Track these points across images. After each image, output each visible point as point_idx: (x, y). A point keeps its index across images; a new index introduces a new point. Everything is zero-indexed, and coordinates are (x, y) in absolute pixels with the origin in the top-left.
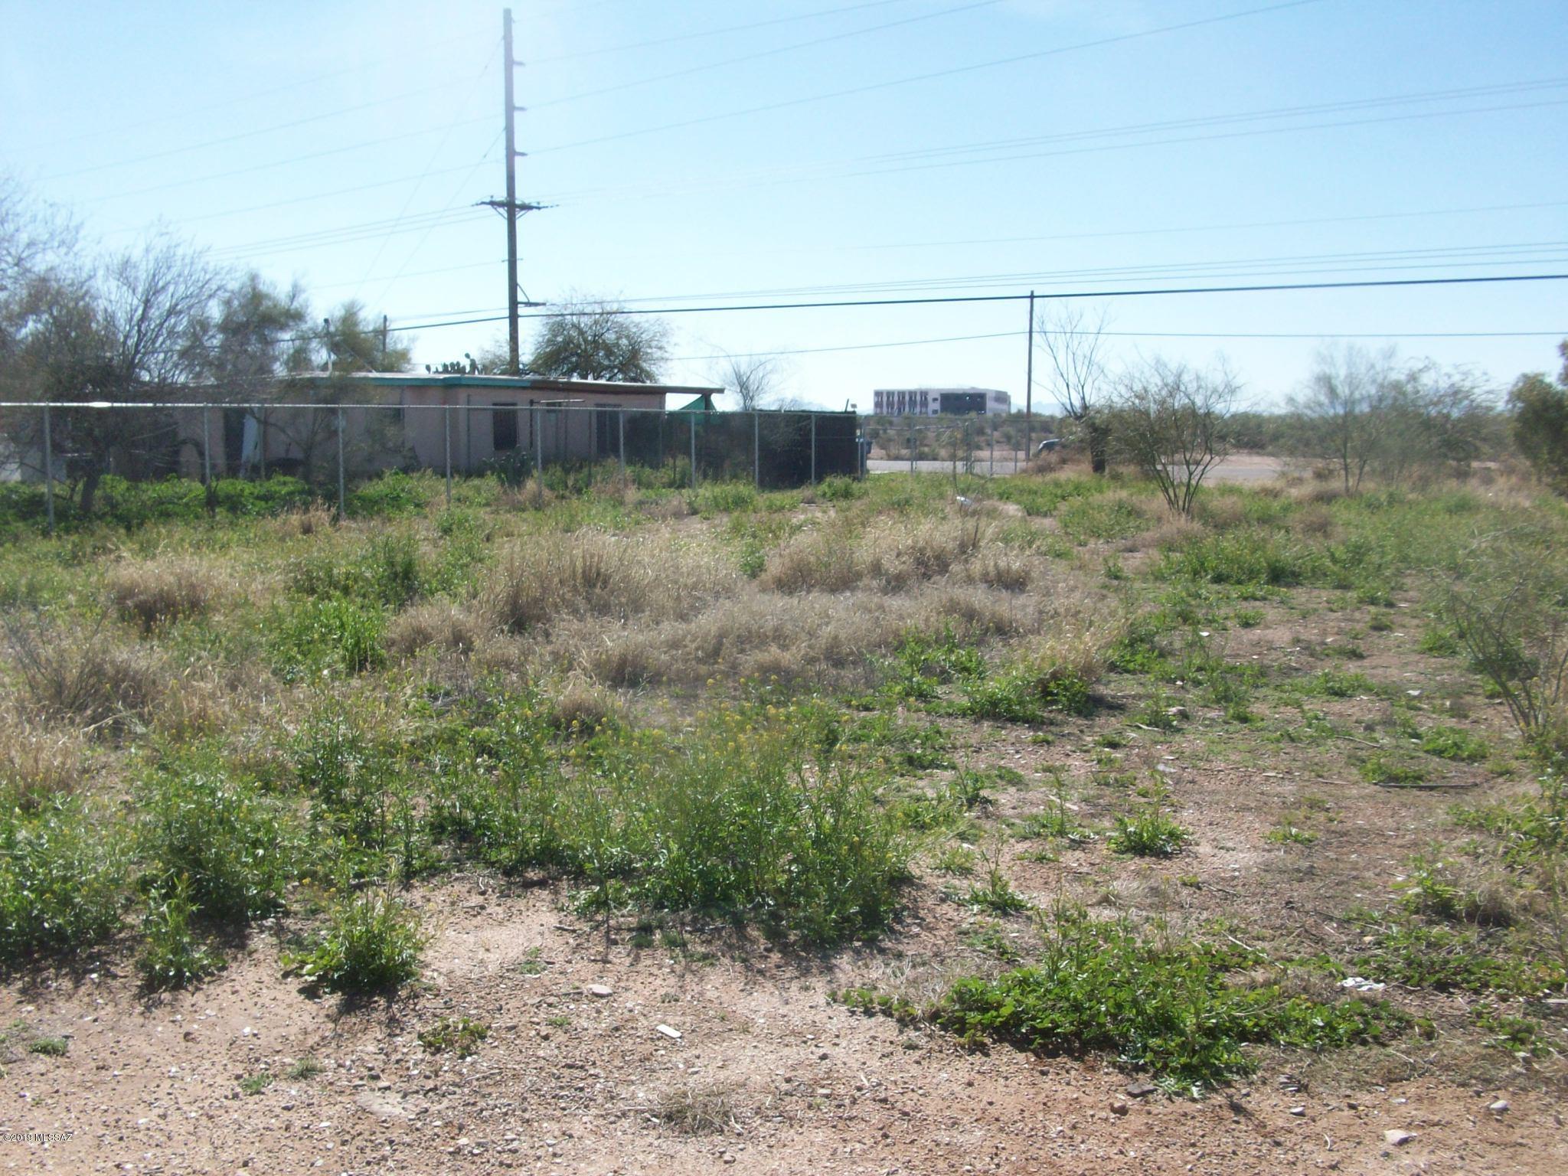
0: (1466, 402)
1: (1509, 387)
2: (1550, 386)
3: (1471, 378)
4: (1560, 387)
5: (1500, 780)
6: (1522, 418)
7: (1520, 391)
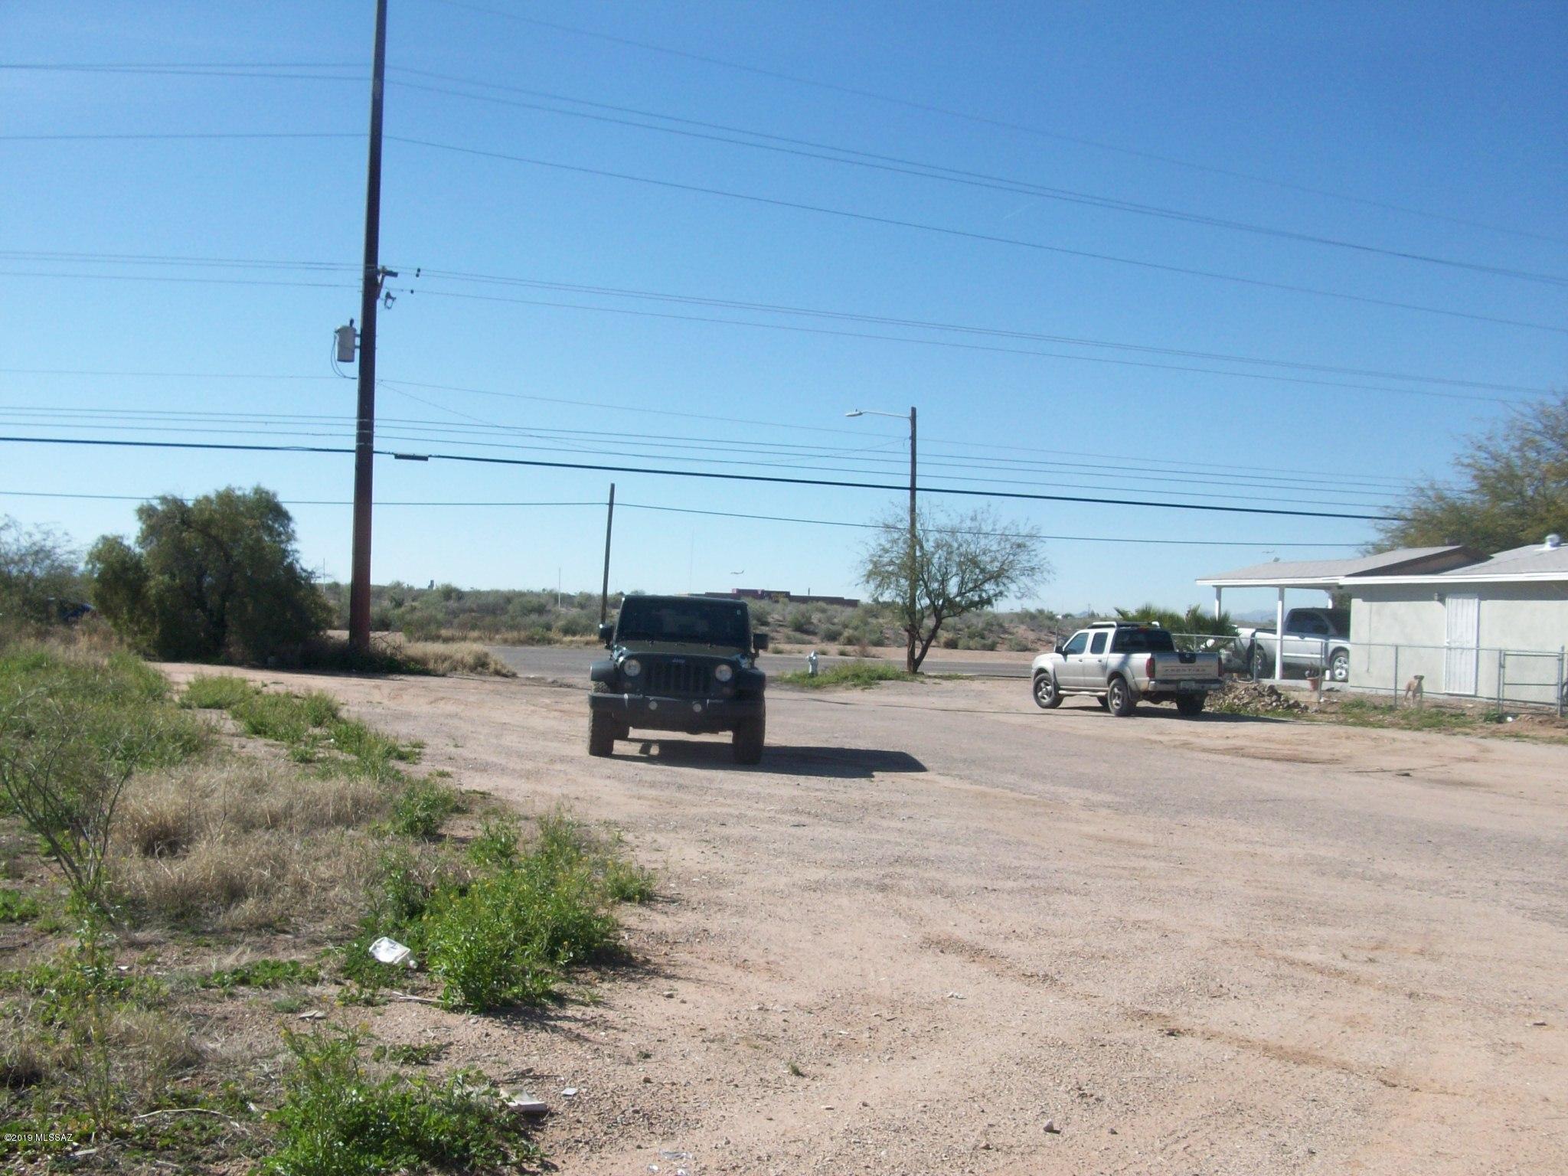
0: (48, 562)
1: (90, 548)
2: (129, 548)
3: (51, 538)
4: (138, 550)
5: (50, 937)
6: (102, 579)
7: (100, 551)
